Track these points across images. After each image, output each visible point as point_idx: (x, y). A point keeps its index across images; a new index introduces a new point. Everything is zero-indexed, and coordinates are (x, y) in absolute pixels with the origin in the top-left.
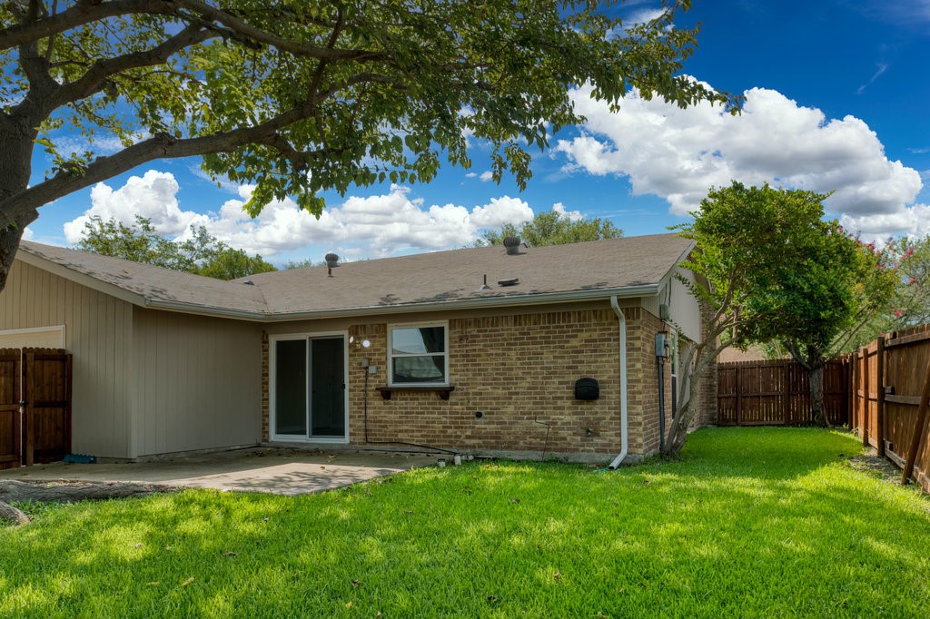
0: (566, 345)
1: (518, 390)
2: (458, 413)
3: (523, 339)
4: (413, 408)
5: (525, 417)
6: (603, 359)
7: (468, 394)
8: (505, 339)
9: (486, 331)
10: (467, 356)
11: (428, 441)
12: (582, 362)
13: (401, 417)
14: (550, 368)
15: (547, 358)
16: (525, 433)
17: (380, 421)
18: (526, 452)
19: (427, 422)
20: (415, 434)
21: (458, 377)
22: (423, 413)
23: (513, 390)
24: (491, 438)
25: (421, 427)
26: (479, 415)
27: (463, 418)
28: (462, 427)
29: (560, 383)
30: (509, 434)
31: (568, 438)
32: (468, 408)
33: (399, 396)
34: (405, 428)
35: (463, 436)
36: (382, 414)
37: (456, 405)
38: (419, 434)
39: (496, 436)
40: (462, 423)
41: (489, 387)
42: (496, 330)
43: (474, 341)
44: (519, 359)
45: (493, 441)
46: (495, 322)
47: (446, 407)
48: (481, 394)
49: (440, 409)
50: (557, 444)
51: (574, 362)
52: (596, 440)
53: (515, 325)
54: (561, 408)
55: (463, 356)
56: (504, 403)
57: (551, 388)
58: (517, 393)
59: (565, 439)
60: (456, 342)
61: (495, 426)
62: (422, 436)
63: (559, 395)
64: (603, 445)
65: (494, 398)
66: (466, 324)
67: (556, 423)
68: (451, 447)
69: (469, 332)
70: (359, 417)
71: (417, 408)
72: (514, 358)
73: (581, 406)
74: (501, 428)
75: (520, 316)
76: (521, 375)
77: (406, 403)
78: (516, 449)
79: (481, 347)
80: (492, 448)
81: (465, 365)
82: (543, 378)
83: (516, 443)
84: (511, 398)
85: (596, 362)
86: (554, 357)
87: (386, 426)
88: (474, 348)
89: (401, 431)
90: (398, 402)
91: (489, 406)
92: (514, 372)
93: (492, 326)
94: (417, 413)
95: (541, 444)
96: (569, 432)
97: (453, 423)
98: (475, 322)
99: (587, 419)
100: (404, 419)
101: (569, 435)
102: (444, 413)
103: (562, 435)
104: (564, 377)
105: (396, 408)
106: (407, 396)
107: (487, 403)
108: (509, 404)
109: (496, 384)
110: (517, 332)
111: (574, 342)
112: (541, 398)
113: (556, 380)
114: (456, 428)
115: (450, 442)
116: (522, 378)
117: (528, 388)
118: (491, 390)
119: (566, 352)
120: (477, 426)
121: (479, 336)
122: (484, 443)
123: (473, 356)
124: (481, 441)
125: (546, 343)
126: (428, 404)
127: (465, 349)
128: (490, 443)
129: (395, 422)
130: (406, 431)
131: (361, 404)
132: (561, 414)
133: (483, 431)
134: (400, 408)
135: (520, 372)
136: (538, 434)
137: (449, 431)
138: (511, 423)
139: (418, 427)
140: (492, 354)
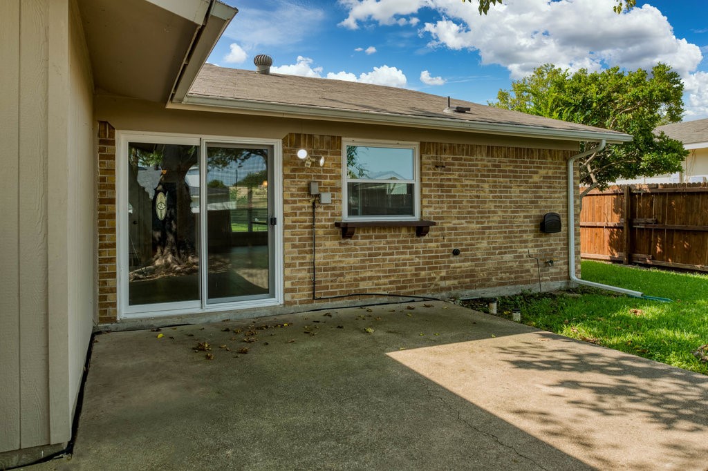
0: (530, 180)
1: (490, 225)
2: (432, 252)
3: (494, 171)
4: (379, 248)
5: (497, 251)
6: (556, 195)
7: (443, 229)
8: (479, 170)
9: (461, 159)
10: (442, 186)
11: (398, 288)
12: (541, 197)
13: (363, 261)
14: (517, 202)
15: (515, 192)
16: (497, 269)
17: (334, 269)
18: (498, 288)
19: (397, 265)
20: (382, 281)
21: (432, 210)
22: (392, 254)
23: (486, 225)
24: (466, 277)
25: (390, 271)
26: (456, 253)
27: (437, 257)
28: (436, 268)
29: (525, 217)
30: (482, 271)
31: (531, 271)
32: (443, 246)
33: (361, 234)
34: (368, 274)
35: (438, 277)
36: (337, 259)
37: (431, 243)
38: (386, 280)
39: (471, 274)
40: (436, 263)
41: (463, 221)
42: (471, 160)
43: (449, 170)
44: (491, 192)
45: (468, 280)
46: (471, 151)
47: (420, 245)
48: (455, 229)
49: (412, 247)
50: (522, 277)
51: (535, 197)
52: (552, 270)
53: (488, 155)
54: (526, 241)
55: (438, 186)
56: (478, 239)
57: (518, 221)
58: (489, 228)
59: (528, 271)
60: (429, 169)
61: (470, 263)
62: (391, 283)
63: (524, 228)
64: (556, 274)
65: (469, 234)
66: (440, 149)
67: (522, 256)
68: (424, 292)
69: (445, 159)
70: (301, 264)
71: (385, 248)
72: (487, 190)
73: (541, 239)
74: (476, 266)
75: (493, 147)
76: (493, 209)
77: (370, 243)
78: (489, 286)
79: (456, 177)
80: (467, 287)
81: (440, 196)
82: (513, 212)
83: (489, 280)
84: (484, 233)
85: (551, 197)
86: (521, 192)
87: (342, 275)
88: (449, 177)
89: (363, 279)
90: (360, 241)
91: (465, 242)
92: (487, 206)
93: (467, 154)
94: (385, 254)
95: (510, 278)
96: (531, 264)
97: (427, 263)
98: (450, 148)
99: (545, 250)
100: (367, 264)
101: (532, 267)
102: (417, 252)
103: (527, 268)
104: (528, 211)
105: (356, 250)
106: (371, 233)
107: (462, 239)
108: (483, 239)
109: (470, 217)
110: (490, 163)
111: (536, 178)
112: (510, 232)
113: (522, 214)
114: (430, 269)
115: (424, 286)
116: (495, 212)
117: (500, 222)
118: (465, 225)
119: (530, 188)
120: (452, 265)
121: (453, 165)
122: (459, 283)
123: (449, 186)
124: (456, 282)
125: (515, 177)
126: (398, 242)
127: (440, 177)
128: (465, 283)
129: (356, 268)
130: (370, 278)
131: (304, 246)
132: (526, 247)
133: (458, 270)
134: (362, 249)
135: (492, 205)
136: (507, 268)
137: (423, 273)
138: (484, 259)
139: (385, 271)
140: (467, 185)
